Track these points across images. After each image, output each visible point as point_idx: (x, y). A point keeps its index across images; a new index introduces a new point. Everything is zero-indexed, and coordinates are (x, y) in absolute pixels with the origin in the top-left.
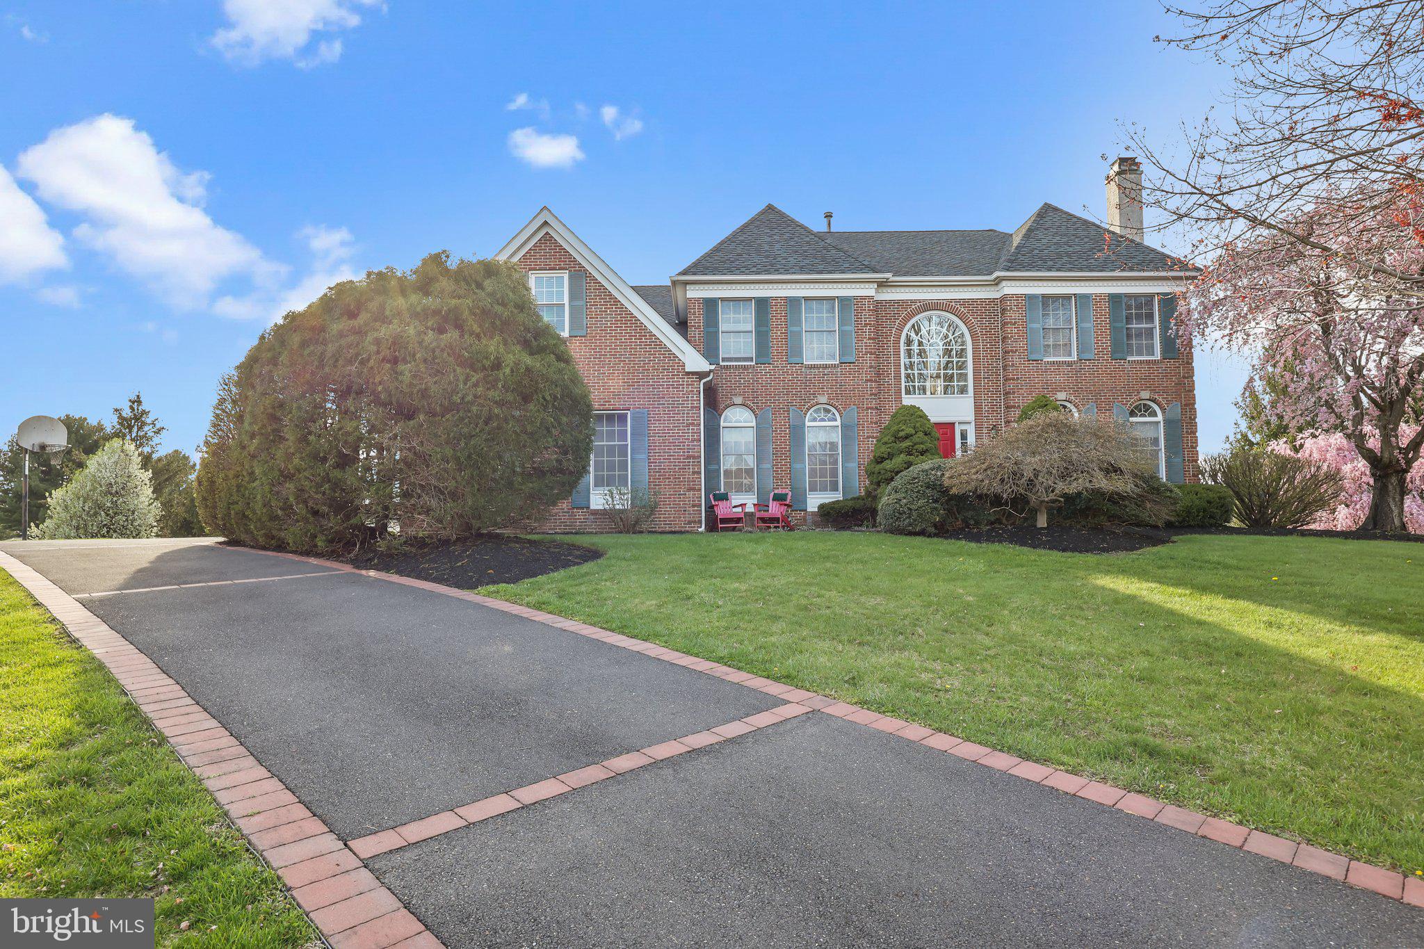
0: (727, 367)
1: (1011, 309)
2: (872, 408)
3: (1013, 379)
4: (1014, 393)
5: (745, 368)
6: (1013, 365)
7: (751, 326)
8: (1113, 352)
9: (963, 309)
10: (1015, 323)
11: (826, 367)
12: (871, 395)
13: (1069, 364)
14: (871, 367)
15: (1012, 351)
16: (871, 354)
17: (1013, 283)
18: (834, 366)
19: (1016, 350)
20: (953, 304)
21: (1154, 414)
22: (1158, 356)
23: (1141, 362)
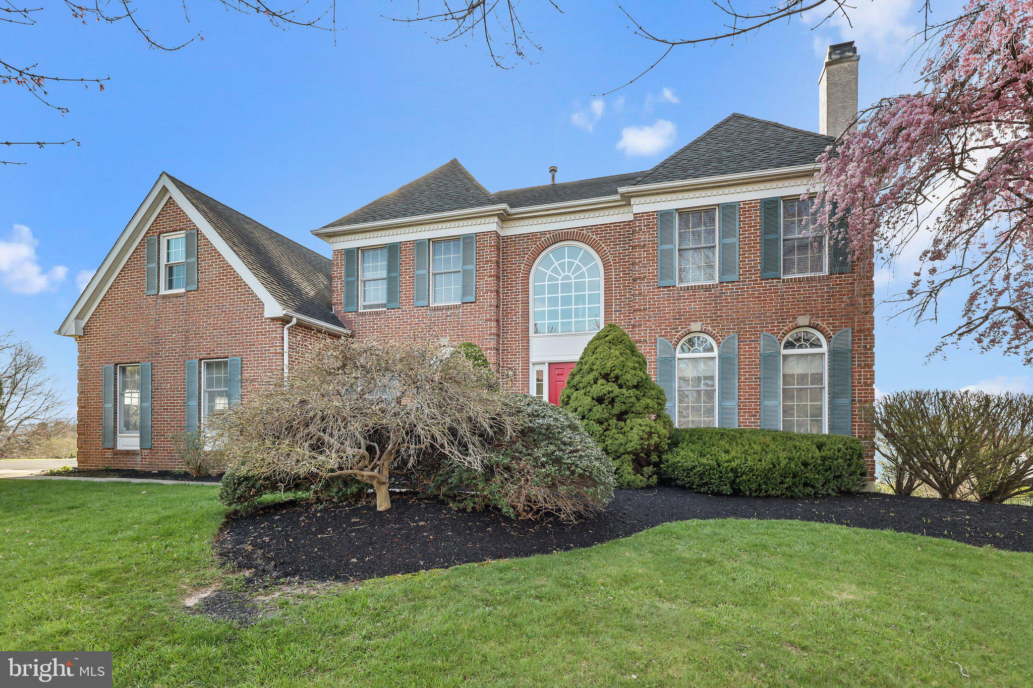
0: (363, 314)
1: (640, 230)
2: (490, 349)
3: (640, 310)
4: (640, 325)
5: (377, 314)
6: (640, 294)
7: (383, 274)
8: (765, 270)
9: (594, 237)
10: (644, 246)
11: (448, 308)
12: (490, 334)
13: (707, 288)
14: (491, 306)
15: (639, 278)
16: (491, 292)
17: (642, 200)
18: (456, 307)
19: (645, 277)
20: (585, 232)
21: (816, 344)
22: (826, 271)
23: (800, 280)
